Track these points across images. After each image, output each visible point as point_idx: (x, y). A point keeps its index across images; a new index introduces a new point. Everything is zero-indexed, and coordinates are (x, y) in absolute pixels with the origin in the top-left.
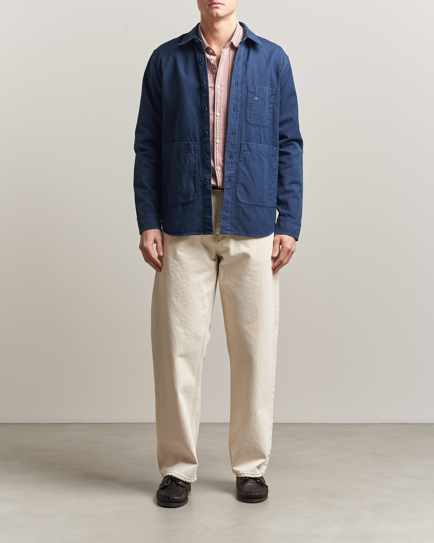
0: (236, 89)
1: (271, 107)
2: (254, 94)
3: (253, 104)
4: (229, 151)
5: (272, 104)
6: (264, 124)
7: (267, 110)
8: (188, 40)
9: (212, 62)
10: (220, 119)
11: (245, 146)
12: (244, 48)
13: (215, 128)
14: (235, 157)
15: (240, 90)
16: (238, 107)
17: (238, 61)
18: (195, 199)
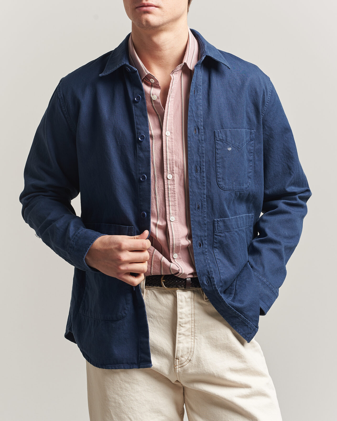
0: (197, 138)
1: (251, 158)
2: (225, 142)
3: (225, 159)
4: (197, 236)
5: (252, 154)
6: (243, 185)
7: (246, 164)
8: (115, 68)
9: (154, 98)
10: (172, 183)
11: (221, 224)
12: (203, 71)
13: (167, 199)
14: (206, 243)
15: (203, 139)
16: (203, 165)
17: (194, 93)
18: (125, 313)
